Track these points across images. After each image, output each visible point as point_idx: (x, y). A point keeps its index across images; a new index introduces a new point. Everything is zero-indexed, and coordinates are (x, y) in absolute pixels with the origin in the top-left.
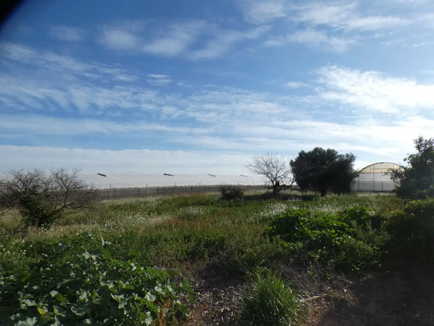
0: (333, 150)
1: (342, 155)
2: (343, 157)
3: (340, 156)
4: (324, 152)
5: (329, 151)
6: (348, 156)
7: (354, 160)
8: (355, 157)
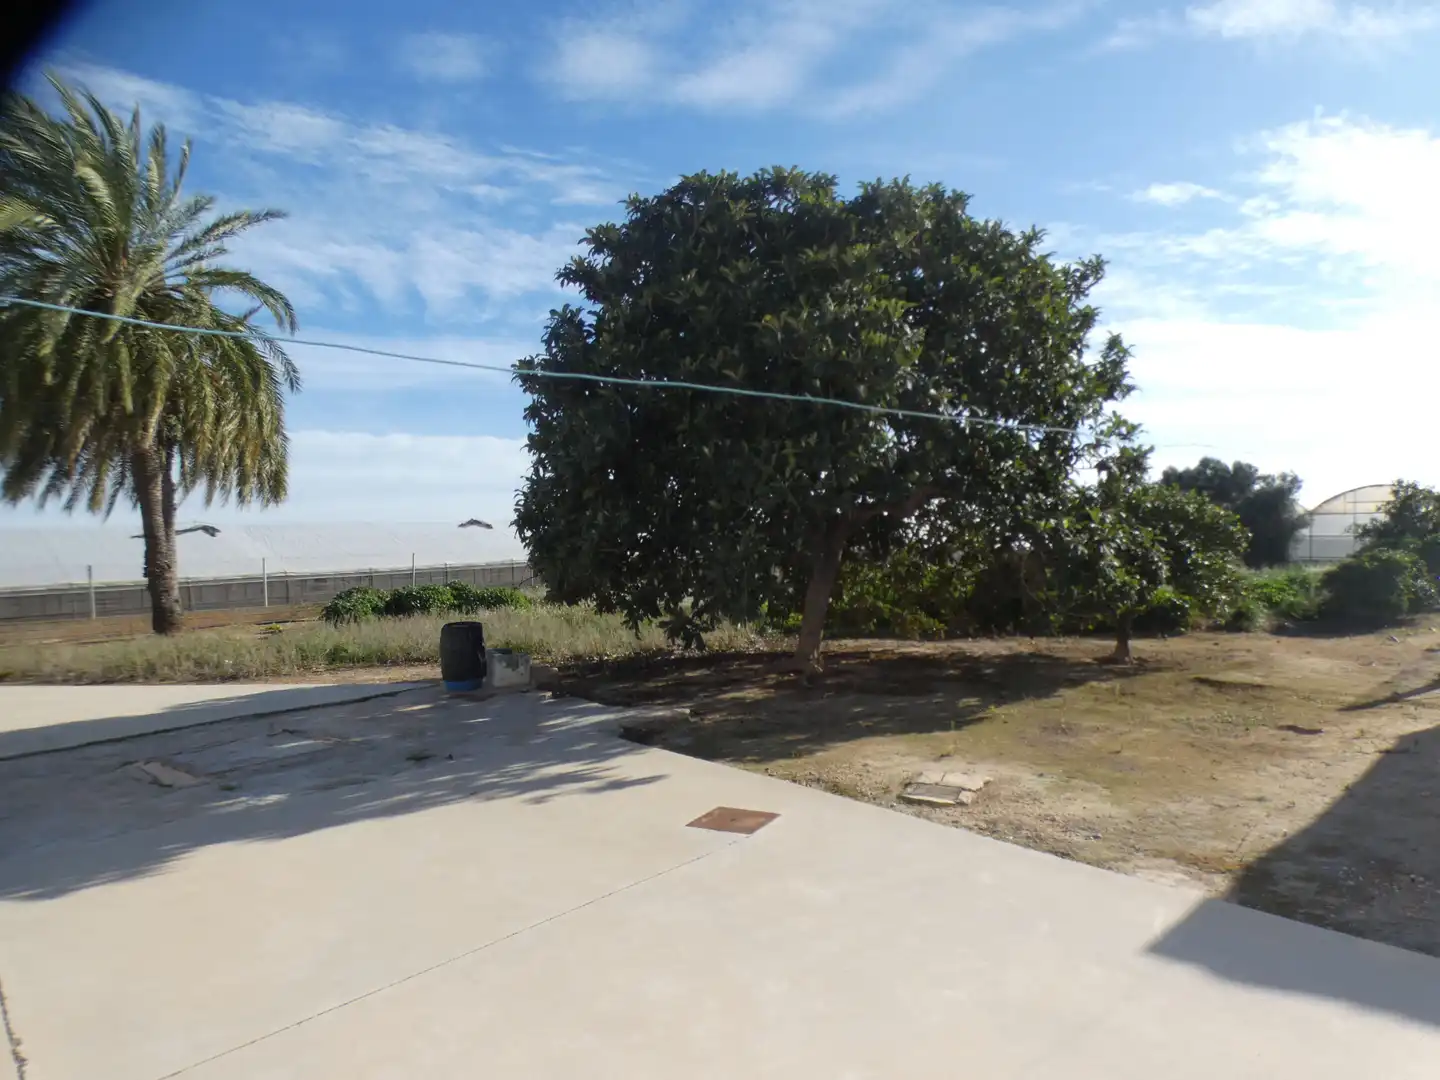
0: (1250, 467)
1: (1269, 476)
2: (1273, 480)
3: (1264, 478)
4: (1225, 469)
5: (1239, 467)
6: (1284, 477)
7: (1299, 487)
8: (1301, 482)
